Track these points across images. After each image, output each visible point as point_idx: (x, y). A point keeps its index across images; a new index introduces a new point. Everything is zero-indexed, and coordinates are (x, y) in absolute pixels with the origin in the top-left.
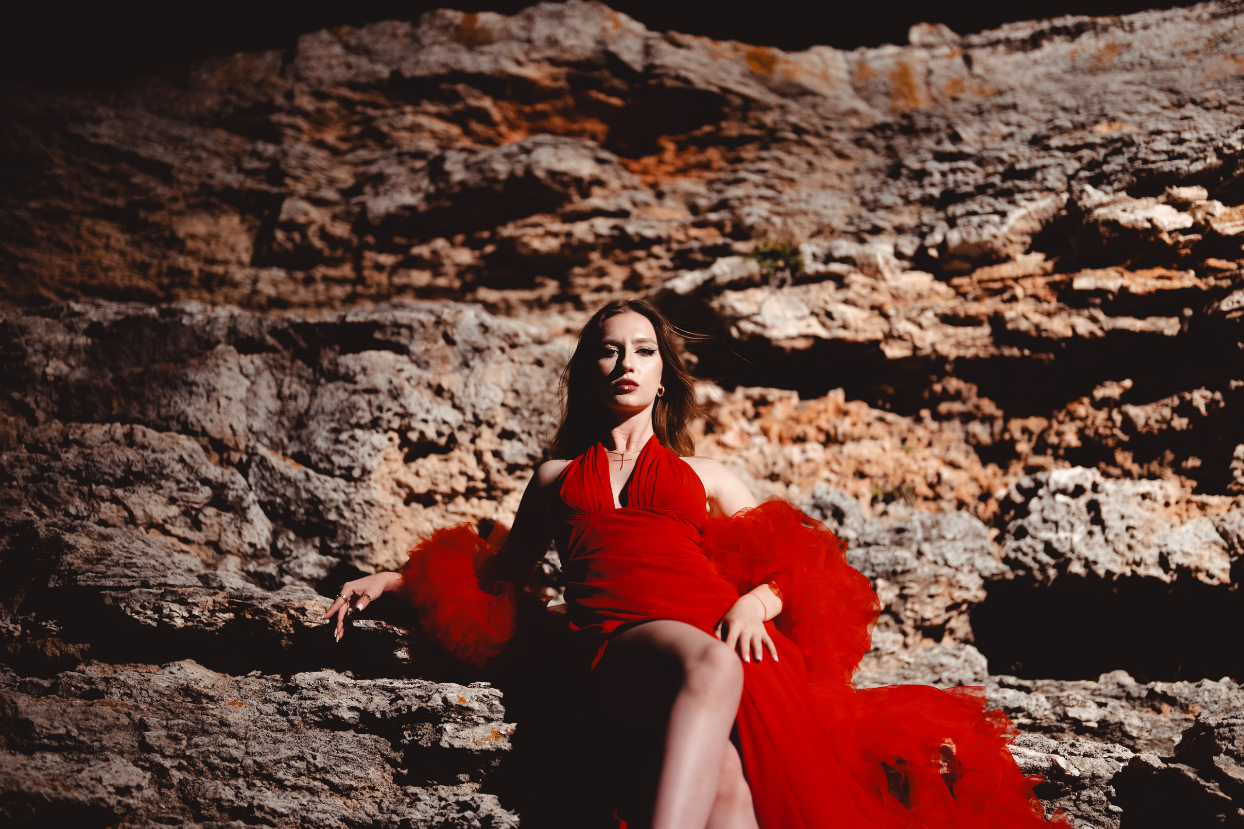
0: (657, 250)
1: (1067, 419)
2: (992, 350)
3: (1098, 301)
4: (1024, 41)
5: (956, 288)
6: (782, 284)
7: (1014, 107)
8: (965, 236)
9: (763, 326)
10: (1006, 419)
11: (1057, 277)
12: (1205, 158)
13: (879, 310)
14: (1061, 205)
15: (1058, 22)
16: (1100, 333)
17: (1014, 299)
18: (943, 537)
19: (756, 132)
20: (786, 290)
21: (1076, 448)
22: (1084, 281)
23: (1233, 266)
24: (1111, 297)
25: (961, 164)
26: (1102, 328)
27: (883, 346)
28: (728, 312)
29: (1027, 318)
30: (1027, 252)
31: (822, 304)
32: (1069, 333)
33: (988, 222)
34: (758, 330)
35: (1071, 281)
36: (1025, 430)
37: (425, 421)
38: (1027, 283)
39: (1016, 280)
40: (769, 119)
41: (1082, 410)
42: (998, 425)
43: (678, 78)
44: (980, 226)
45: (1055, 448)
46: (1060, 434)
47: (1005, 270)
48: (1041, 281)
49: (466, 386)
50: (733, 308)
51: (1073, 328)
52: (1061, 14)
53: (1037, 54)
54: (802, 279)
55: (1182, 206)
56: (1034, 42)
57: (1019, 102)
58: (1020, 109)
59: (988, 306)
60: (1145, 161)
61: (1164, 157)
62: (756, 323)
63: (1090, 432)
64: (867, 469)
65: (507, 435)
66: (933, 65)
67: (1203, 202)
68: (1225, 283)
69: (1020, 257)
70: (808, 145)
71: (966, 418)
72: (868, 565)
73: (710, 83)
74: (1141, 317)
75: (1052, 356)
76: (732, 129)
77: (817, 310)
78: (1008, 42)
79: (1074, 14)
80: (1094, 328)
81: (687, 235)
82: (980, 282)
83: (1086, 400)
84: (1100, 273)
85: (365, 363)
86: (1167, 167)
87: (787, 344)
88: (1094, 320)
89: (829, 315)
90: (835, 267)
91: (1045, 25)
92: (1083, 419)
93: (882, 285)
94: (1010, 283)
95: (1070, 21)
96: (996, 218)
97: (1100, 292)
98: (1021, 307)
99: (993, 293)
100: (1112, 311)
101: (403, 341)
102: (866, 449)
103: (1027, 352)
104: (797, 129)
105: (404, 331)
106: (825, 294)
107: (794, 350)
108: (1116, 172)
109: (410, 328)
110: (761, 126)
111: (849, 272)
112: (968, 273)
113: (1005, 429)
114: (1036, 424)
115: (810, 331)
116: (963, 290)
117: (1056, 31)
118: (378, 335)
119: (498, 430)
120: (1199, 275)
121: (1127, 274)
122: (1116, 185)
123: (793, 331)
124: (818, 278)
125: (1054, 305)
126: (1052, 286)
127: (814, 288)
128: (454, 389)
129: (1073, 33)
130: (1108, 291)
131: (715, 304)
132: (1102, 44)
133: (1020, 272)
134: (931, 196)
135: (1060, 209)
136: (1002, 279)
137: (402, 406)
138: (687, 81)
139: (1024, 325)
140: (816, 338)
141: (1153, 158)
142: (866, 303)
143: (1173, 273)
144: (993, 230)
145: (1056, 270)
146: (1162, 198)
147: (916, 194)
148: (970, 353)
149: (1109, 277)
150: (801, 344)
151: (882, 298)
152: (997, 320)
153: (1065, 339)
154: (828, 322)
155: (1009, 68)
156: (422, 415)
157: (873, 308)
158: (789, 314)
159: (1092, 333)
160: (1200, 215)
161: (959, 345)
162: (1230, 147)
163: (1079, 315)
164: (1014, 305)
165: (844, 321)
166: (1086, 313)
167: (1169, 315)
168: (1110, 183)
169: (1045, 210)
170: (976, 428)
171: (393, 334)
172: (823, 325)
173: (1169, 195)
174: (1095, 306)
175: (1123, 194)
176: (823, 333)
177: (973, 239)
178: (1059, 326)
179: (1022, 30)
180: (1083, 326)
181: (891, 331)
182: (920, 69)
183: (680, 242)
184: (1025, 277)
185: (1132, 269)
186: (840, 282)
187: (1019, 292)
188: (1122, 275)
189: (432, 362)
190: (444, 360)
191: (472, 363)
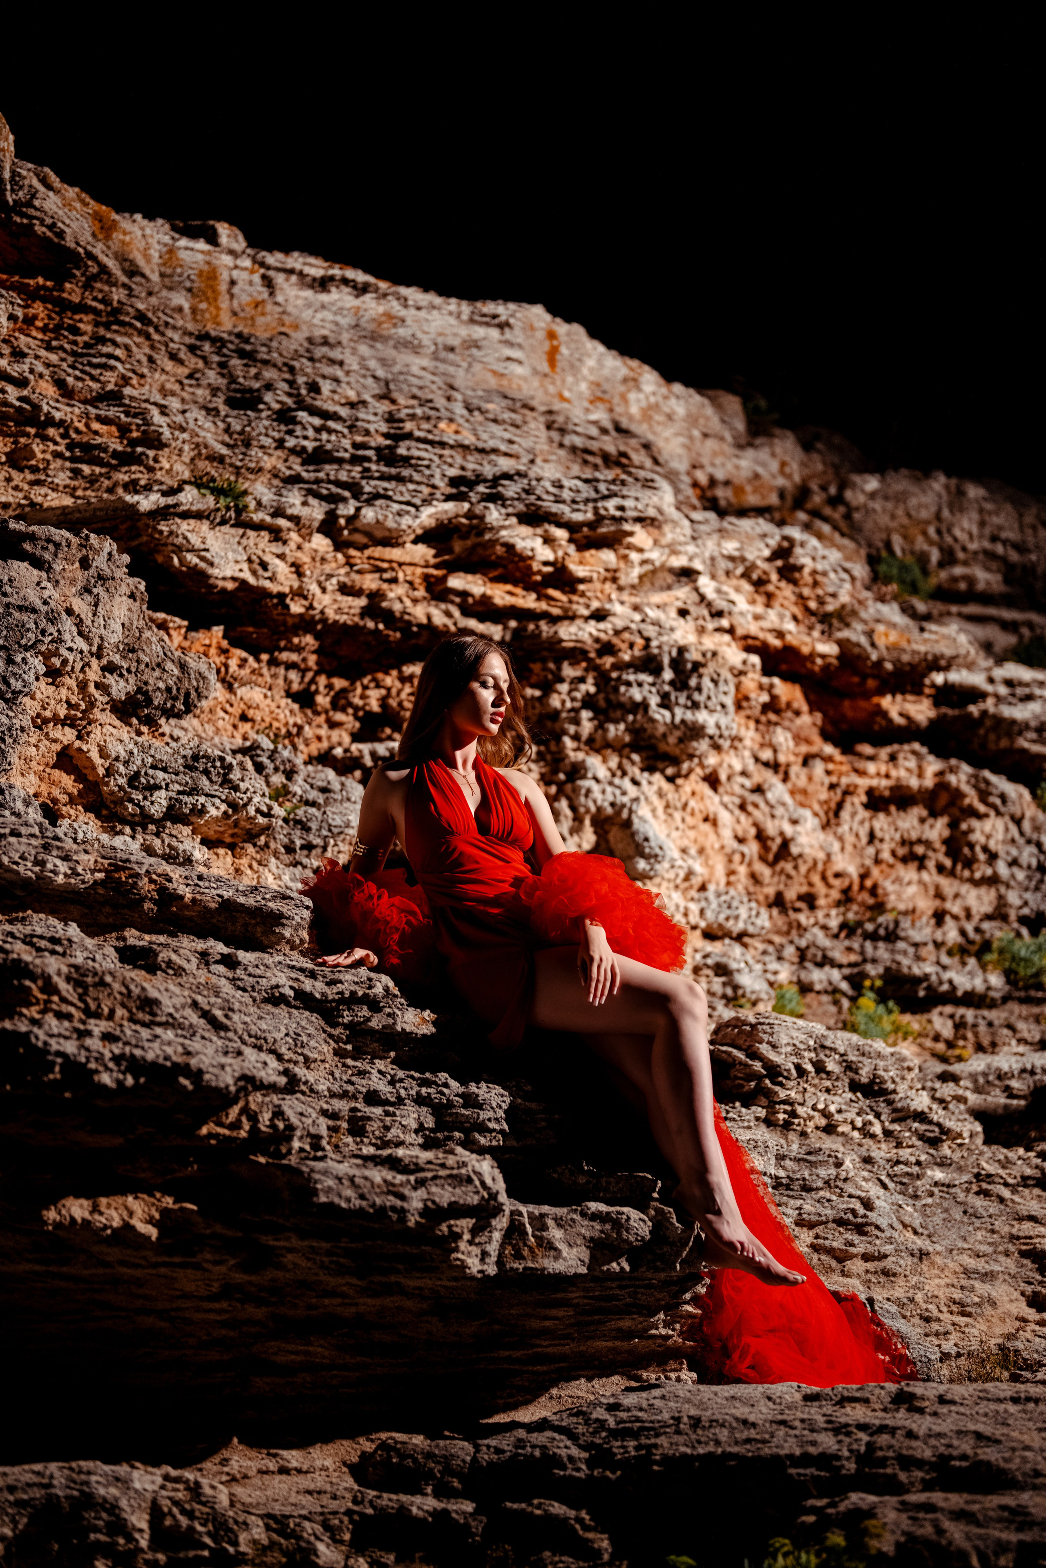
0: (51, 432)
1: (372, 685)
2: (356, 619)
3: (457, 600)
4: (314, 279)
5: (348, 557)
6: (223, 522)
7: (341, 364)
8: (380, 518)
9: (212, 564)
10: (317, 673)
11: (435, 572)
12: (585, 512)
13: (298, 569)
14: (461, 513)
15: (350, 274)
16: (453, 628)
17: (394, 581)
18: (349, 799)
19: (101, 307)
20: (226, 529)
21: (376, 714)
22: (456, 582)
23: (564, 598)
24: (470, 600)
25: (331, 424)
26: (455, 624)
27: (288, 601)
28: (180, 540)
29: (401, 601)
30: (415, 542)
31: (260, 553)
32: (424, 621)
33: (408, 512)
34: (202, 565)
35: (444, 579)
36: (330, 687)
37: (70, 649)
38: (409, 570)
39: (401, 564)
40: (117, 295)
41: (388, 681)
42: (309, 675)
43: (52, 227)
44: (399, 514)
45: (356, 709)
46: (363, 697)
47: (395, 554)
48: (419, 571)
49: (94, 615)
50: (185, 538)
51: (429, 617)
52: (355, 266)
53: (324, 297)
54: (244, 524)
55: (548, 540)
56: (323, 284)
57: (347, 361)
58: (346, 368)
59: (370, 582)
60: (539, 498)
61: (552, 498)
62: (203, 559)
63: (393, 703)
64: (251, 713)
65: (110, 668)
66: (235, 274)
67: (564, 543)
68: (556, 611)
69: (408, 545)
70: (148, 337)
71: (290, 666)
72: (324, 825)
73: (78, 244)
74: (482, 620)
75: (398, 635)
76: (73, 292)
77: (254, 558)
78: (301, 274)
79: (366, 271)
80: (449, 622)
81: (87, 425)
82: (369, 558)
83: (394, 673)
84: (470, 577)
85: (13, 574)
86: (555, 508)
87: (221, 584)
88: (448, 614)
89: (264, 565)
90: (282, 522)
91: (336, 271)
92: (389, 689)
93: (306, 546)
94: (395, 565)
95: (361, 277)
96: (412, 510)
97: (464, 594)
98: (400, 590)
99: (378, 570)
100: (466, 612)
101: (47, 556)
102: (254, 694)
103: (381, 626)
104: (141, 316)
105: (51, 547)
106: (260, 543)
107: (224, 590)
108: (513, 499)
109: (57, 545)
110: (106, 301)
111: (289, 530)
112: (362, 548)
113: (313, 681)
114: (339, 683)
115: (241, 575)
116: (353, 561)
117: (345, 281)
118: (27, 546)
119: (104, 661)
120: (538, 599)
121: (489, 585)
122: (510, 510)
123: (229, 573)
124: (259, 527)
125: (421, 593)
126: (426, 578)
127: (251, 533)
128: (83, 616)
129: (362, 290)
130: (472, 596)
131: (163, 527)
132: (381, 309)
133: (407, 559)
134: (304, 448)
135: (457, 516)
136: (390, 561)
137: (59, 631)
138: (61, 234)
139: (397, 607)
140: (243, 583)
141: (545, 497)
142: (290, 560)
143: (519, 591)
144: (410, 522)
145: (436, 566)
146: (539, 531)
147: (291, 442)
148: (343, 618)
149: (475, 583)
150: (230, 586)
151: (305, 558)
152: (376, 597)
153: (420, 626)
154: (260, 572)
155: (300, 302)
156: (69, 644)
157: (293, 565)
158: (230, 555)
159: (445, 626)
160: (560, 553)
161: (339, 611)
162: (606, 509)
163: (436, 606)
164: (393, 586)
165: (274, 574)
166: (443, 606)
167: (496, 622)
168: (504, 506)
169: (446, 512)
170: (293, 675)
171: (43, 548)
172: (254, 573)
173: (546, 531)
174: (452, 602)
175: (514, 520)
176: (252, 580)
177: (390, 523)
178: (419, 613)
179: (316, 268)
180: (439, 619)
181: (300, 587)
182: (225, 276)
183: (78, 431)
184: (411, 564)
185: (495, 580)
186: (277, 535)
187: (401, 576)
188: (485, 584)
189: (62, 582)
190: (73, 582)
191: (95, 591)
